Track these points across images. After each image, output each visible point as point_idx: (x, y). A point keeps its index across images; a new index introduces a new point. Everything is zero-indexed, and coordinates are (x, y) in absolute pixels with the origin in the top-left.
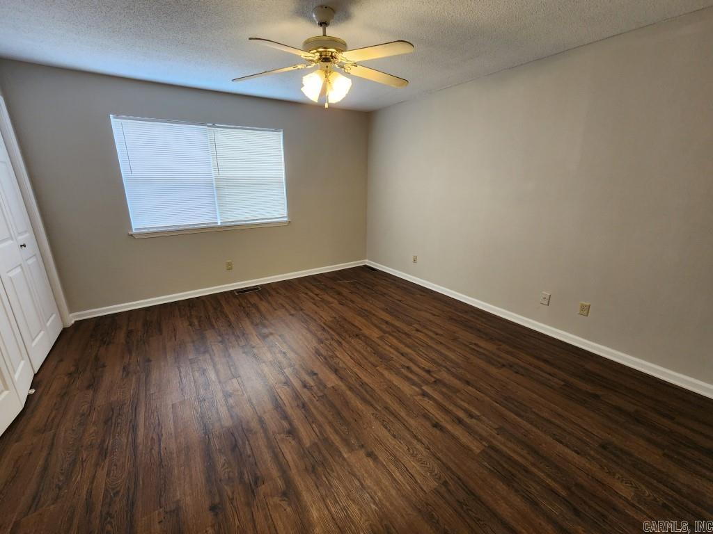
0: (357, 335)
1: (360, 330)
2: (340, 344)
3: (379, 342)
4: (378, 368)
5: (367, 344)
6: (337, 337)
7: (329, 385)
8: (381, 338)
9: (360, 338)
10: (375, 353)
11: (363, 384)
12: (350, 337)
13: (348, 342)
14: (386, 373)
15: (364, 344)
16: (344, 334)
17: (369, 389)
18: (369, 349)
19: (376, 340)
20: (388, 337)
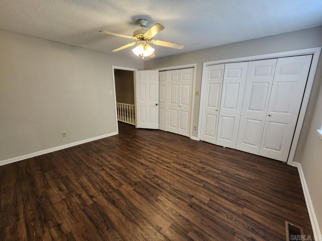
0: (136, 184)
1: (134, 190)
2: (145, 177)
3: (122, 181)
4: (125, 168)
5: (130, 179)
6: (148, 181)
7: (142, 160)
8: (121, 185)
9: (134, 182)
10: (126, 174)
11: (131, 161)
12: (140, 182)
13: (140, 178)
14: (122, 166)
15: (131, 179)
16: (144, 184)
17: (129, 160)
18: (129, 176)
19: (124, 183)
20: (116, 186)
